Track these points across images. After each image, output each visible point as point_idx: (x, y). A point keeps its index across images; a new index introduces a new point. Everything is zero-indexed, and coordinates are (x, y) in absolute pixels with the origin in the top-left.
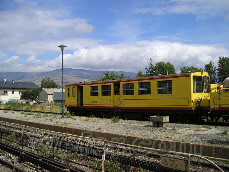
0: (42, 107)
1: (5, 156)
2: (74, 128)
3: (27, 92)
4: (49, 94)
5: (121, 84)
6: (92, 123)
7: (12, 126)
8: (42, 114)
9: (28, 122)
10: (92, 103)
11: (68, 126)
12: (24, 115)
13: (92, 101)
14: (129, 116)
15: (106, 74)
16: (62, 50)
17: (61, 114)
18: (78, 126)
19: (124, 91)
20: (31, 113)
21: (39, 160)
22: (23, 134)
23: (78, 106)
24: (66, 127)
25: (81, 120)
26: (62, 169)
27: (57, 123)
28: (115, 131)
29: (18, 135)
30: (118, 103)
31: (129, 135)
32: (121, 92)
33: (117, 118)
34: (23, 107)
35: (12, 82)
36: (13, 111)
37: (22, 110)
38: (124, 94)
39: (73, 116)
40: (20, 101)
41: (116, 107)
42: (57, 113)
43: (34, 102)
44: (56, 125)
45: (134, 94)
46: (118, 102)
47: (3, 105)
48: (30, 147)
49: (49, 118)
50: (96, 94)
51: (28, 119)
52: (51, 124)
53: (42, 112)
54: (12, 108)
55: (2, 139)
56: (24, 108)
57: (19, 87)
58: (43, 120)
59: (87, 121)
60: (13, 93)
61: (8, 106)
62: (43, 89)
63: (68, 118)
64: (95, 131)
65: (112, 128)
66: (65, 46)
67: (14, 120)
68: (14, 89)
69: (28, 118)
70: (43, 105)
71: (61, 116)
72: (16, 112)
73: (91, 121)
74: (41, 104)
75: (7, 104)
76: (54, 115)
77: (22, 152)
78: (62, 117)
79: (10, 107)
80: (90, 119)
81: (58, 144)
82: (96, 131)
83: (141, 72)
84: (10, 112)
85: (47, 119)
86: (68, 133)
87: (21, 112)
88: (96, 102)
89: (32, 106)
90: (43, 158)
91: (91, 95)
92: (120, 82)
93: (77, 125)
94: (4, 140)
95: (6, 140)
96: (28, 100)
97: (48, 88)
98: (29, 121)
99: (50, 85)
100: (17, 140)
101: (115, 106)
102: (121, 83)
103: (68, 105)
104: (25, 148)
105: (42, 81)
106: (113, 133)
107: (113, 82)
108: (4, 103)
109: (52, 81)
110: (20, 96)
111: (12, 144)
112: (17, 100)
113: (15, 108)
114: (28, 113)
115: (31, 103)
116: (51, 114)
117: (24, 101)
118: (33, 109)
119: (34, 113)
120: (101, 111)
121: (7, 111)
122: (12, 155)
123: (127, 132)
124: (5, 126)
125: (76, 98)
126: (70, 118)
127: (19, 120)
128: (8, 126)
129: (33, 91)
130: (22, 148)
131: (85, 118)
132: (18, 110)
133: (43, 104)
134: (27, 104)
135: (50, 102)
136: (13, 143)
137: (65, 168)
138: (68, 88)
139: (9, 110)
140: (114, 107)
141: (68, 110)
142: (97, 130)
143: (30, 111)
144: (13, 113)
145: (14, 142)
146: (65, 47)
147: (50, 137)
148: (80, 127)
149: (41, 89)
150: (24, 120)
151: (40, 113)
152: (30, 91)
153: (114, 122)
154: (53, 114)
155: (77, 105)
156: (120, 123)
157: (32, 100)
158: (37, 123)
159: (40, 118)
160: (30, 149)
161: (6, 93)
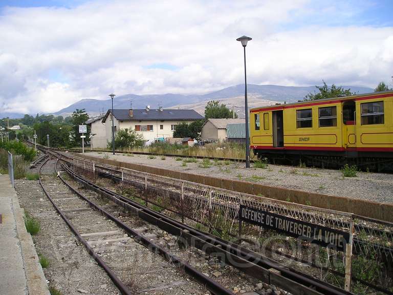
0: (210, 150)
1: (154, 233)
2: (273, 186)
3: (184, 125)
4: (219, 129)
5: (358, 104)
6: (305, 178)
7: (163, 181)
8: (211, 161)
9: (188, 174)
10: (300, 140)
11: (260, 183)
12: (180, 163)
13: (301, 137)
14: (373, 165)
15: (321, 89)
16: (244, 46)
17: (244, 161)
18: (279, 183)
19: (363, 117)
20: (191, 159)
21: (217, 246)
22: (183, 196)
23: (274, 147)
24: (257, 183)
25: (281, 171)
26: (264, 268)
27: (239, 176)
28: (354, 193)
29: (174, 198)
30: (352, 140)
31: (384, 203)
32: (358, 120)
33: (353, 168)
34: (178, 150)
35: (159, 110)
36: (164, 157)
37: (177, 154)
38: (363, 123)
39: (266, 165)
40: (173, 141)
41: (347, 147)
42: (237, 160)
43: (195, 141)
44: (238, 180)
45: (384, 123)
46: (352, 138)
47: (147, 147)
48: (196, 218)
49: (224, 168)
50: (308, 124)
51: (188, 169)
52: (229, 179)
53: (211, 158)
54: (161, 152)
55: (148, 203)
56: (180, 152)
57: (170, 118)
58: (215, 172)
59: (293, 173)
60: (162, 127)
61: (155, 149)
62: (209, 119)
63: (257, 169)
64: (313, 192)
65: (347, 187)
66: (248, 38)
67: (166, 170)
68: (162, 121)
69: (188, 167)
70: (210, 146)
71: (245, 165)
72: (167, 158)
73: (302, 173)
74: (207, 144)
75: (152, 145)
76: (232, 162)
77: (184, 229)
78: (248, 166)
79: (158, 150)
80: (300, 170)
81: (250, 216)
82: (316, 193)
83: (384, 85)
84: (159, 157)
85: (222, 170)
86: (260, 194)
87: (176, 158)
88: (308, 139)
89: (192, 149)
90: (223, 243)
91: (298, 127)
92: (355, 100)
93: (277, 180)
94: (151, 204)
95: (156, 205)
96: (186, 139)
97: (217, 117)
98: (190, 172)
99: (220, 113)
100: (173, 205)
101: (345, 147)
102: (356, 102)
103: (255, 146)
104: (187, 221)
105: (206, 107)
106: (349, 197)
107: (342, 101)
108: (148, 144)
109: (223, 106)
110: (173, 132)
111: (165, 212)
112: (167, 139)
113: (166, 151)
114: (188, 159)
115: (191, 143)
116: (227, 162)
117: (179, 141)
118: (194, 153)
119: (197, 159)
120: (318, 156)
121: (154, 157)
122: (165, 232)
123: (379, 195)
124: (153, 181)
125: (270, 132)
126: (261, 167)
127: (173, 170)
128: (157, 182)
129: (193, 124)
130: (183, 221)
131: (289, 169)
132: (171, 154)
133: (209, 144)
134: (184, 146)
135: (221, 141)
136: (166, 210)
137: (270, 267)
138: (256, 115)
139: (157, 155)
140: (343, 148)
141: (255, 154)
142: (316, 190)
143: (190, 157)
144: (164, 159)
145: (168, 210)
146: (250, 39)
147: (230, 202)
148: (283, 184)
149: (206, 120)
150: (182, 170)
151: (207, 159)
152: (189, 123)
153: (347, 176)
154: (229, 162)
155: (272, 145)
156: (359, 179)
157: (192, 138)
158: (204, 176)
159: (209, 167)
160: (196, 222)
161: (150, 128)
